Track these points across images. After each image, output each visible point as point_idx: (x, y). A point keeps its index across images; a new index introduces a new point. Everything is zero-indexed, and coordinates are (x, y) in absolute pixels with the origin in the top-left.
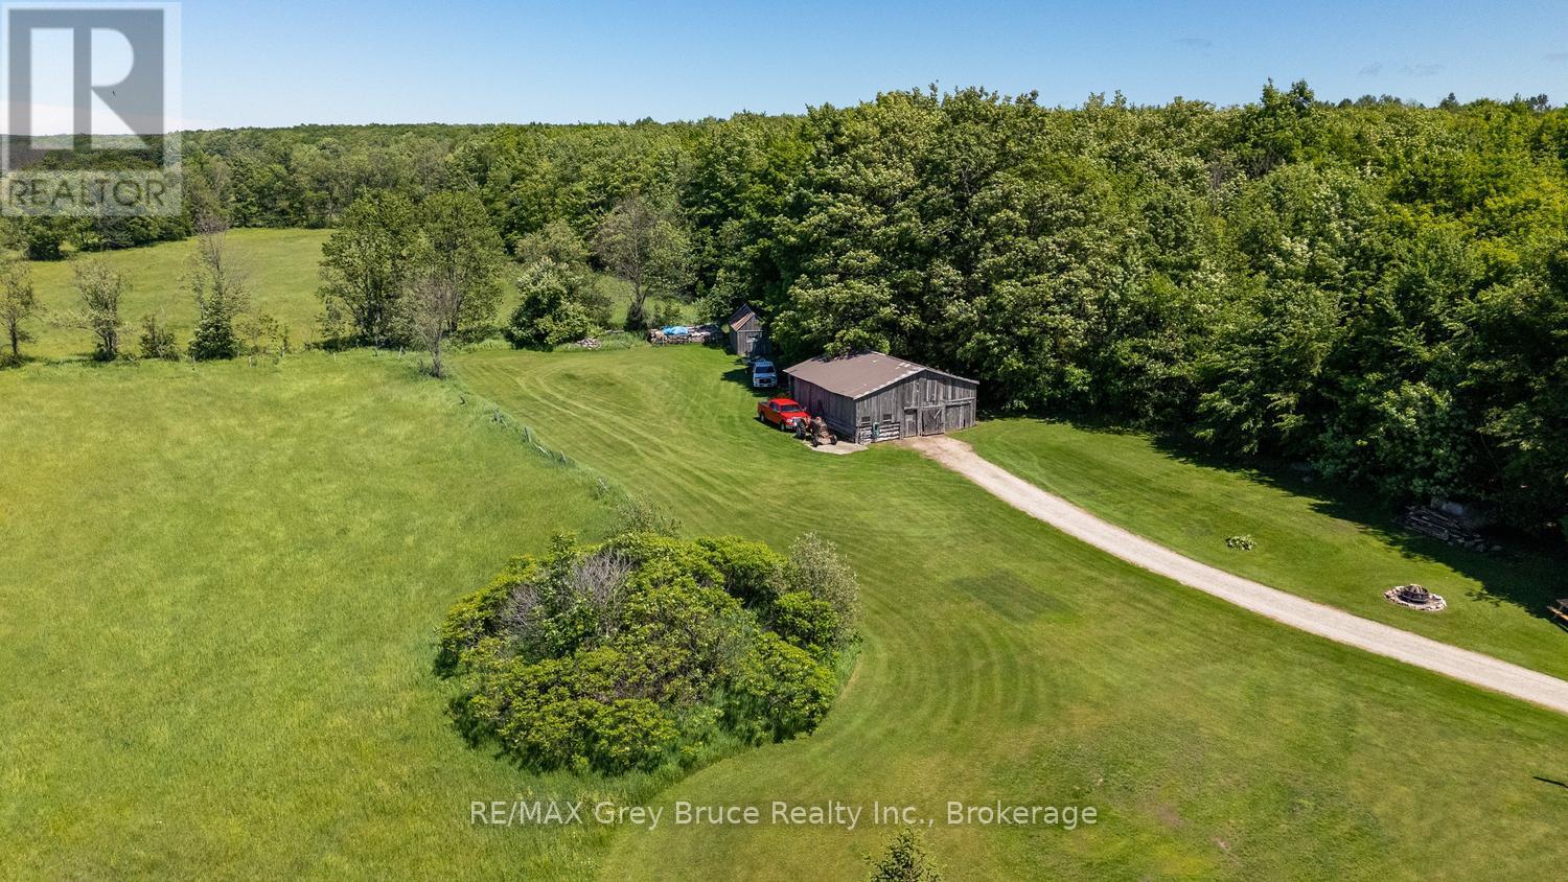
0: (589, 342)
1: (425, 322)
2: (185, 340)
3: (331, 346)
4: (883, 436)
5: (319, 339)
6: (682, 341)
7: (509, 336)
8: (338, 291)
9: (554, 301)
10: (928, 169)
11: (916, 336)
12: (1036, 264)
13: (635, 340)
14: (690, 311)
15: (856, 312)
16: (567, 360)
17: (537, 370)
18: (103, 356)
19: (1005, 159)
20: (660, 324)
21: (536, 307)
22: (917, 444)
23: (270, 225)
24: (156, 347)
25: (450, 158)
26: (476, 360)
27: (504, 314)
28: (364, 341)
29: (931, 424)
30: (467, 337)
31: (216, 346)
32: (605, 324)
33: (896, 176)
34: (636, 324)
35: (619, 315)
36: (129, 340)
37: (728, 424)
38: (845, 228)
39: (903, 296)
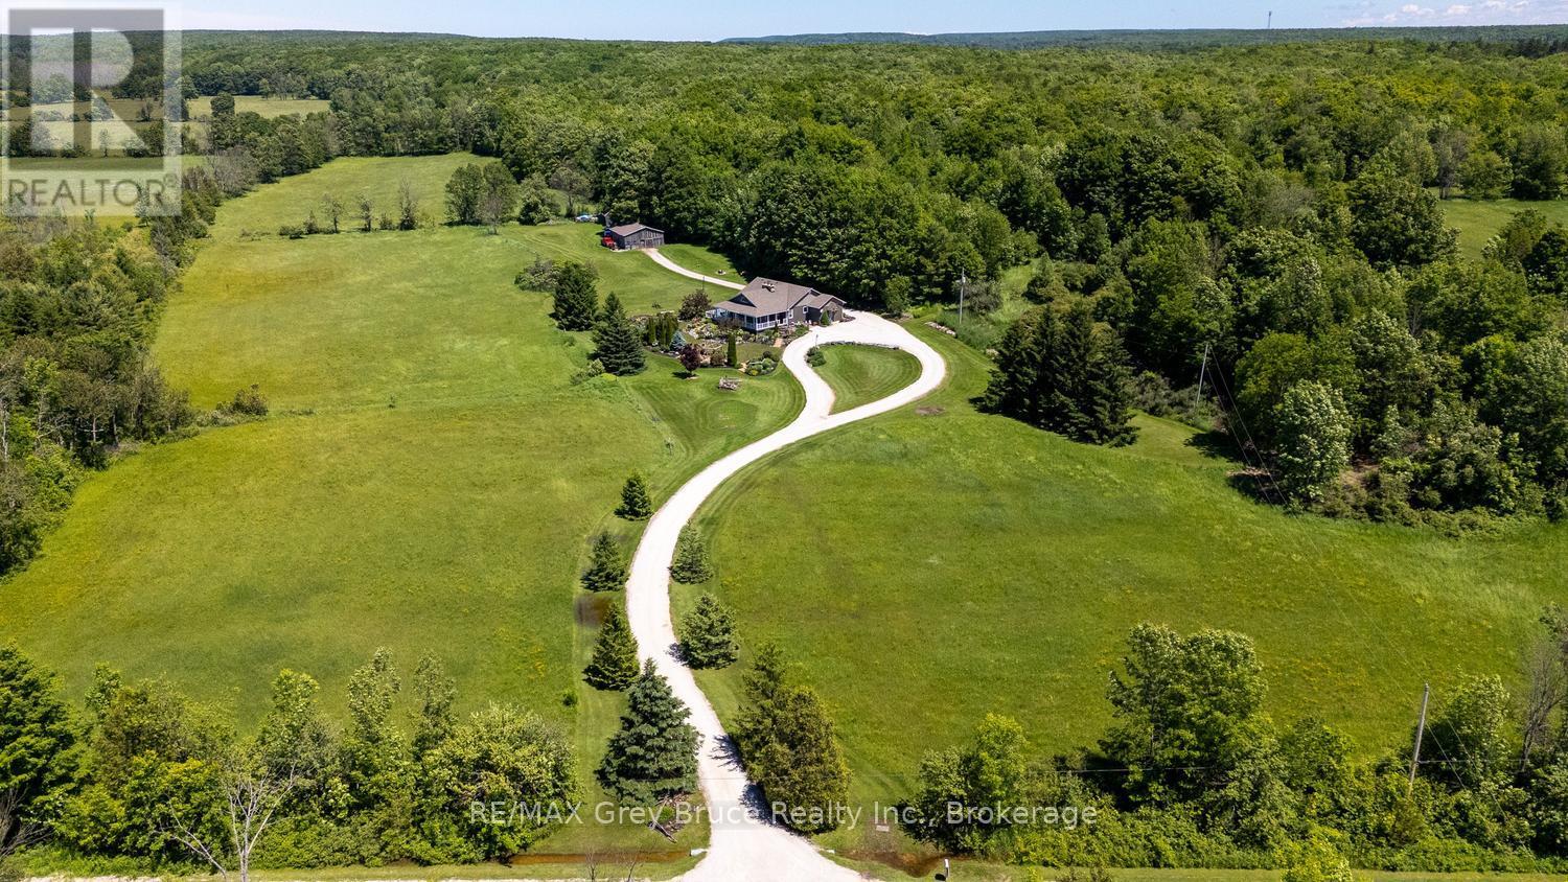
0: (551, 222)
1: (487, 216)
2: (396, 221)
3: (450, 224)
4: (634, 248)
5: (446, 221)
6: (588, 221)
7: (519, 220)
8: (453, 203)
9: (536, 205)
10: (651, 168)
11: (648, 217)
12: (680, 197)
13: (569, 222)
14: (592, 208)
15: (629, 211)
16: (542, 229)
17: (531, 232)
18: (366, 230)
19: (670, 164)
20: (579, 215)
21: (530, 208)
22: (644, 250)
23: (361, 154)
24: (386, 225)
25: (469, 110)
26: (507, 229)
27: (517, 211)
28: (462, 223)
29: (650, 244)
30: (503, 221)
31: (408, 225)
32: (557, 215)
33: (641, 166)
34: (570, 215)
35: (564, 212)
36: (375, 225)
37: (591, 246)
38: (627, 183)
39: (641, 206)
